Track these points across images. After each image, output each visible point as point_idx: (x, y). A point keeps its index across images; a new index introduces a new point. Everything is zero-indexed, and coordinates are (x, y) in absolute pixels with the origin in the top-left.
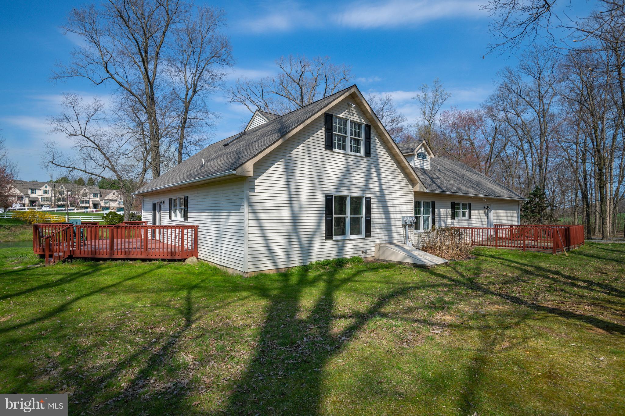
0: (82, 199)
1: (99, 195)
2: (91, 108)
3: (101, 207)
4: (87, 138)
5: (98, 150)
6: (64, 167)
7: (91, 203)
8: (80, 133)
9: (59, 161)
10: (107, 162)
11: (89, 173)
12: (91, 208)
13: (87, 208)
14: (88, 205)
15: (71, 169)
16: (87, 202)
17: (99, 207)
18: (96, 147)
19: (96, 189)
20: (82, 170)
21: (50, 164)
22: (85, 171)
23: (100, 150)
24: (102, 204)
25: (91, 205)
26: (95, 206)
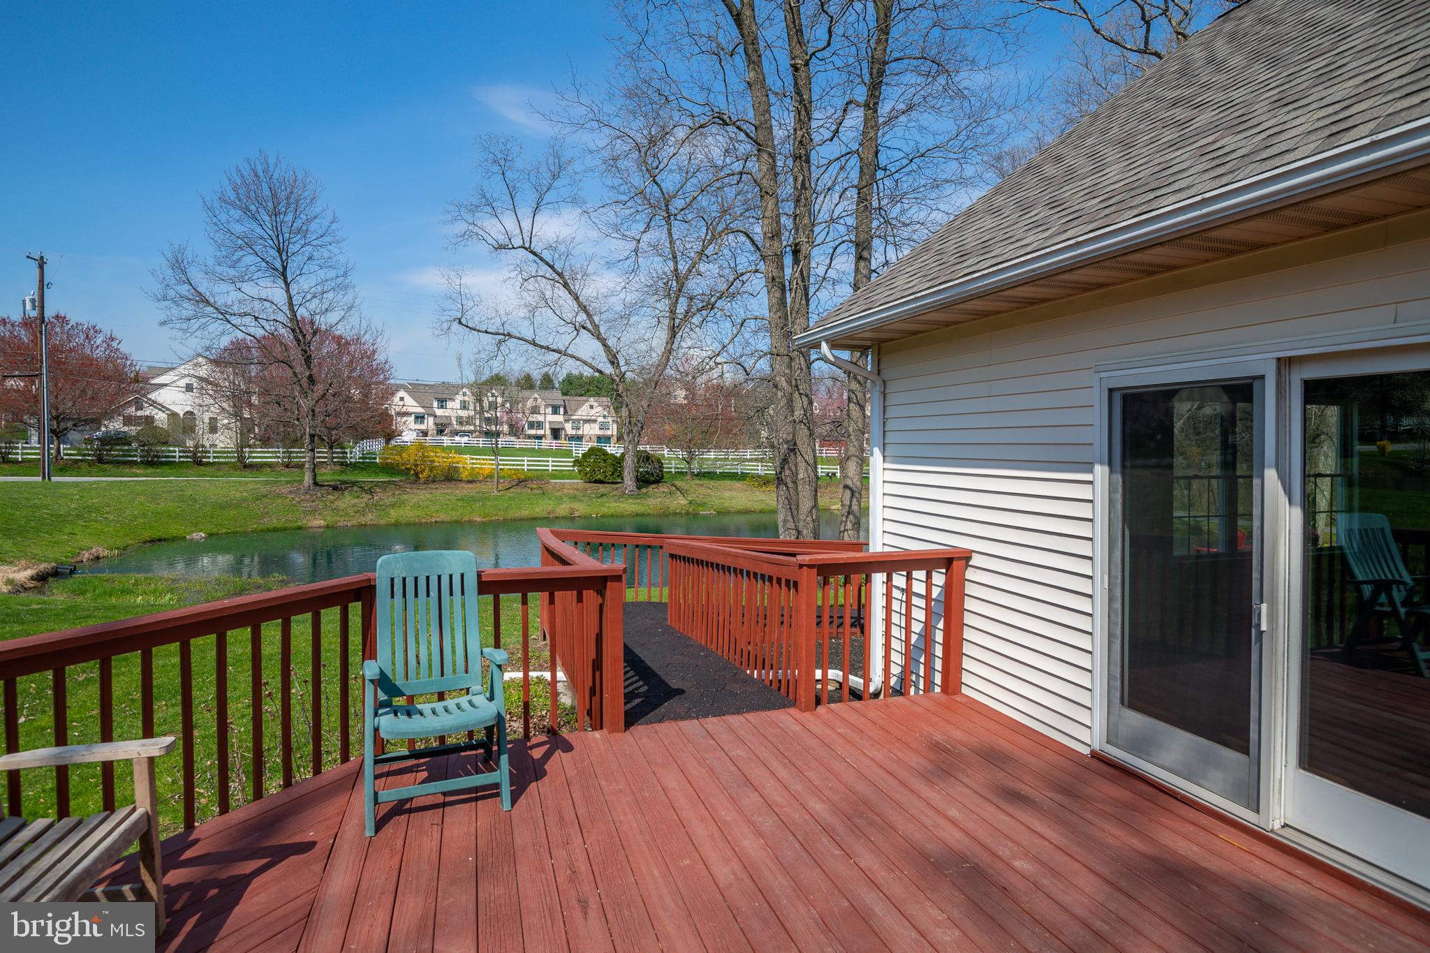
0: (530, 419)
1: (562, 410)
2: (543, 169)
3: (566, 435)
4: (535, 254)
5: (561, 287)
6: (486, 332)
7: (548, 426)
8: (520, 243)
9: (474, 318)
10: (582, 317)
11: (541, 347)
12: (547, 437)
13: (539, 437)
14: (540, 432)
15: (503, 337)
16: (539, 425)
17: (563, 436)
18: (557, 278)
19: (556, 396)
20: (526, 341)
21: (455, 325)
22: (534, 344)
23: (566, 285)
24: (568, 426)
25: (548, 432)
26: (556, 433)
